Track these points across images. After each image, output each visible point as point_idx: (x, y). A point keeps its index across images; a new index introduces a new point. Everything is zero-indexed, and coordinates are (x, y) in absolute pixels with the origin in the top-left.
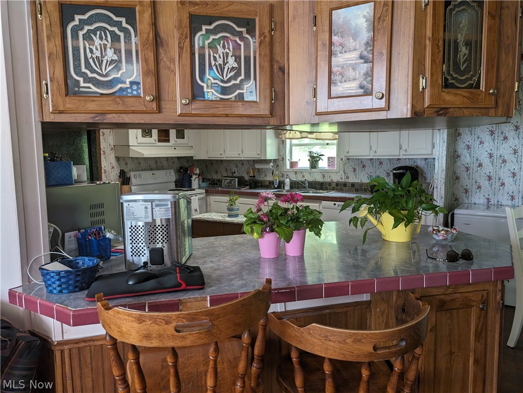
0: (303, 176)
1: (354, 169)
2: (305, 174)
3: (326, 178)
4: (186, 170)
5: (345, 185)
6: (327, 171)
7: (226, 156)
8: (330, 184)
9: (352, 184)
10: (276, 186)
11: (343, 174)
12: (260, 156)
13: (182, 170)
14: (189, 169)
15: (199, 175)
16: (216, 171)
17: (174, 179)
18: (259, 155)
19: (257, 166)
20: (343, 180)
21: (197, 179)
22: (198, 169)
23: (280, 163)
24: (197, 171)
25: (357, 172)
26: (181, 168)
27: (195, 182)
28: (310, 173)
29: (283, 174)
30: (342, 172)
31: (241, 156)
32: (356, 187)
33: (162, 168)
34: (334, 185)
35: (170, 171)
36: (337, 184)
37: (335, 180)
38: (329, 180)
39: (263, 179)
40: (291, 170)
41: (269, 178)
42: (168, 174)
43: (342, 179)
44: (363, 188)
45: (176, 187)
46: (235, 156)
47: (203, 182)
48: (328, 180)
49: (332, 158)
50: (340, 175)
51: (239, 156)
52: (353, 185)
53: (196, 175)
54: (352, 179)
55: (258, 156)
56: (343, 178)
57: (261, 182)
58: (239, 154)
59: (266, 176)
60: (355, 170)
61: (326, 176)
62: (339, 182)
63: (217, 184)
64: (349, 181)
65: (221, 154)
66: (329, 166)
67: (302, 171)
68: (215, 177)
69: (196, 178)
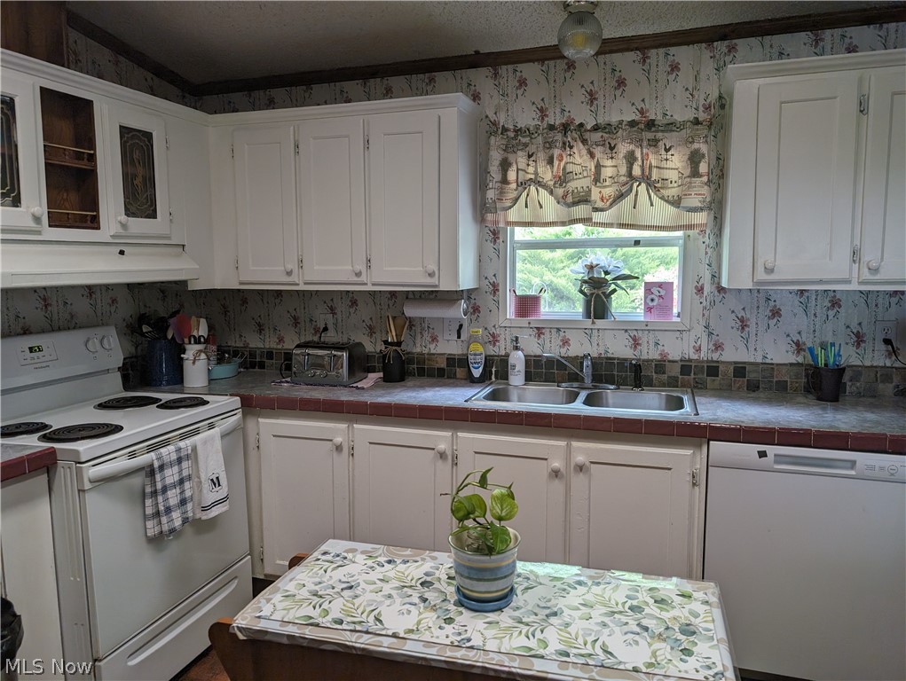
0: (566, 342)
1: (742, 320)
2: (569, 335)
3: (644, 348)
4: (161, 325)
5: (713, 369)
6: (647, 328)
7: (308, 278)
8: (660, 366)
9: (735, 369)
10: (477, 373)
11: (705, 338)
12: (434, 281)
13: (145, 329)
14: (172, 321)
15: (207, 341)
16: (259, 325)
17: (117, 359)
18: (431, 275)
19: (411, 311)
20: (703, 355)
21: (203, 356)
22: (203, 322)
23: (486, 301)
24: (203, 330)
25: (752, 328)
26: (142, 319)
27: (196, 369)
28: (589, 333)
29: (493, 336)
30: (699, 330)
31: (363, 278)
32: (752, 376)
33: (71, 324)
34: (675, 371)
35: (100, 331)
36: (686, 367)
37: (675, 354)
38: (654, 355)
39: (426, 351)
40: (524, 322)
41: (448, 346)
42: (94, 344)
43: (698, 350)
44: (775, 379)
45: (126, 387)
46: (344, 279)
47: (220, 361)
48: (649, 352)
49: (660, 285)
50: (693, 338)
51: (356, 279)
52: (740, 370)
53: (198, 341)
54: (735, 352)
55: (429, 281)
56: (704, 349)
57: (421, 359)
58: (358, 274)
59: (434, 339)
60: (743, 324)
61: (644, 341)
62: (690, 360)
63: (262, 366)
64: (723, 359)
65: (289, 273)
66: (649, 309)
67: (559, 327)
68: (255, 342)
69: (201, 351)
